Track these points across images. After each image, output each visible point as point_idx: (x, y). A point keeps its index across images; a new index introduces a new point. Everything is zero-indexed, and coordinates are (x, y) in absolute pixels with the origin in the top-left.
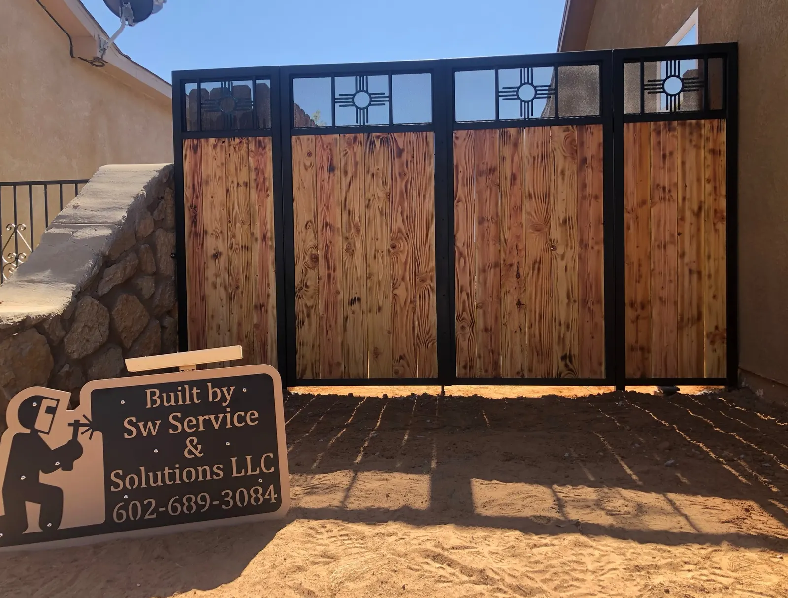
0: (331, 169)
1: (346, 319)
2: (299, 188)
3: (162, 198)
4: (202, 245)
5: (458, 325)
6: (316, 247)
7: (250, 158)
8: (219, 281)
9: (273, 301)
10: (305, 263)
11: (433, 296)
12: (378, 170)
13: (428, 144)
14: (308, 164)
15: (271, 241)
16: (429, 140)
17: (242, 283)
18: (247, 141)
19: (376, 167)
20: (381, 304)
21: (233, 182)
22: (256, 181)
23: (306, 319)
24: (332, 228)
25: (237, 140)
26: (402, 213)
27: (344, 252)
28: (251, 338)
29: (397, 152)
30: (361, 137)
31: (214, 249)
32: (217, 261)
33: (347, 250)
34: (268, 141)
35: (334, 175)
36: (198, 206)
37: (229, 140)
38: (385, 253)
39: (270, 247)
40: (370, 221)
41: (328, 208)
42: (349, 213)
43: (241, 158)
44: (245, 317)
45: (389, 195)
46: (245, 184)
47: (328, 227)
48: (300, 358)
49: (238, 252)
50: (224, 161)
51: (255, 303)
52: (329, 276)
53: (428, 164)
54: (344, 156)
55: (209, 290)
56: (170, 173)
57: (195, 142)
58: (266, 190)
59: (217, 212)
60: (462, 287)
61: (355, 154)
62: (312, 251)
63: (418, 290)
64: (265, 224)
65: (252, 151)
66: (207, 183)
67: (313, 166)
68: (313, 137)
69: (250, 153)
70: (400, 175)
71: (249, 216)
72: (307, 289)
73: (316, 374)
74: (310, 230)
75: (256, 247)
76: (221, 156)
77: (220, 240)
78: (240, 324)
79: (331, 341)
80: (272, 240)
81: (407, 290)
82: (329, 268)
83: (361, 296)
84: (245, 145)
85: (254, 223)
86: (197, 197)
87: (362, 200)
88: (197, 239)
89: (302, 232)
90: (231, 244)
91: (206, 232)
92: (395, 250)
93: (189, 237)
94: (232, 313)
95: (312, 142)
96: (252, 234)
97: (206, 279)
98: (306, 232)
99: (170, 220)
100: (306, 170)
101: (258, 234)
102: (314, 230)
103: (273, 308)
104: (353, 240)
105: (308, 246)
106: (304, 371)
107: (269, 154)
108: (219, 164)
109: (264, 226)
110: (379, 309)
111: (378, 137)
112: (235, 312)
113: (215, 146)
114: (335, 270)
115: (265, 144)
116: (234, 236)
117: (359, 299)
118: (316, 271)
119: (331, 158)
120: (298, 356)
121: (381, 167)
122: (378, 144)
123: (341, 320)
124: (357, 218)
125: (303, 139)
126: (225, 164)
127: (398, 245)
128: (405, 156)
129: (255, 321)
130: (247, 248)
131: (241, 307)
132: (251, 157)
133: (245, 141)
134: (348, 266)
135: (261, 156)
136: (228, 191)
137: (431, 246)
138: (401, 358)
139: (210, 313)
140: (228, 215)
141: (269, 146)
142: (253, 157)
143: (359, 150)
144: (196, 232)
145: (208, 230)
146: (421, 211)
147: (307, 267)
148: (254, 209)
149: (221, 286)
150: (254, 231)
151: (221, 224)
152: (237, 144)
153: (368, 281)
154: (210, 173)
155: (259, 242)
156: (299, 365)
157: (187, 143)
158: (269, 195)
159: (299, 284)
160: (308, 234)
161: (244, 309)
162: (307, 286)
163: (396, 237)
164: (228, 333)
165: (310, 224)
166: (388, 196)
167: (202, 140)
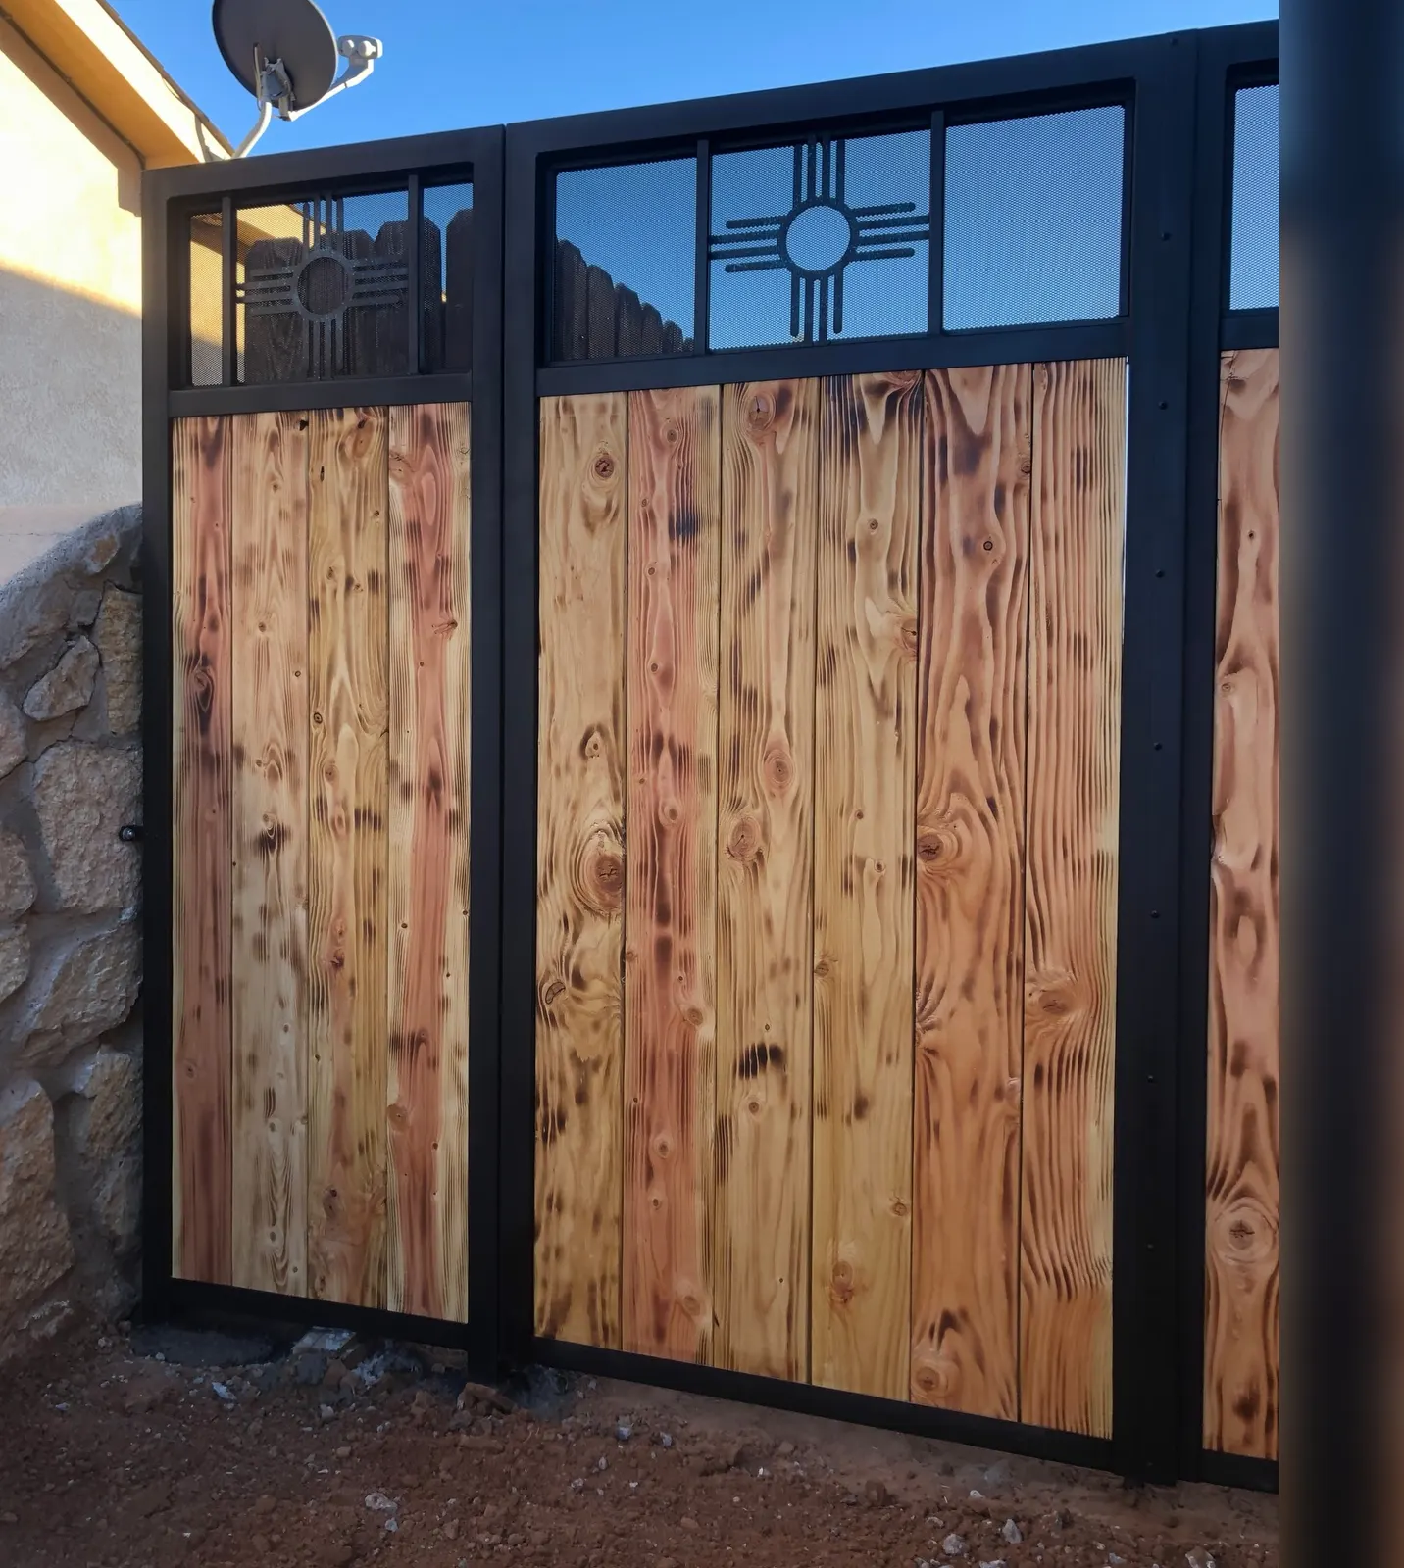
0: (685, 526)
1: (723, 1128)
2: (561, 599)
3: (88, 629)
4: (226, 797)
5: (1220, 1216)
6: (620, 832)
7: (392, 483)
8: (277, 935)
9: (456, 1027)
10: (577, 890)
11: (1101, 1077)
12: (874, 525)
13: (1097, 411)
14: (600, 502)
15: (456, 800)
16: (1103, 396)
17: (352, 944)
18: (382, 420)
19: (866, 517)
20: (866, 1084)
21: (331, 574)
22: (411, 570)
23: (573, 1112)
24: (681, 758)
25: (351, 418)
26: (969, 708)
27: (725, 856)
28: (380, 1159)
29: (956, 449)
30: (806, 392)
31: (265, 818)
32: (272, 858)
33: (737, 850)
34: (455, 419)
35: (694, 549)
36: (215, 657)
37: (321, 419)
38: (892, 874)
39: (454, 819)
40: (830, 736)
41: (666, 679)
42: (750, 701)
43: (361, 487)
44: (358, 1075)
45: (918, 633)
46: (373, 579)
47: (666, 755)
48: (546, 1258)
49: (342, 831)
50: (303, 495)
51: (394, 1023)
52: (663, 948)
53: (1095, 497)
54: (737, 469)
55: (242, 963)
56: (127, 538)
57: (212, 425)
58: (446, 606)
59: (278, 679)
60: (1242, 1049)
61: (779, 462)
62: (601, 844)
63: (1031, 1043)
64: (438, 731)
65: (399, 458)
66: (247, 572)
67: (615, 515)
68: (620, 397)
69: (394, 464)
70: (967, 545)
71: (384, 700)
72: (578, 993)
73: (605, 1328)
74: (599, 763)
75: (406, 822)
76: (293, 476)
77: (284, 784)
78: (340, 1100)
79: (664, 1209)
80: (459, 792)
81: (983, 1035)
82: (663, 917)
83: (786, 1043)
84: (376, 438)
85: (398, 726)
86: (213, 626)
87: (803, 652)
88: (212, 773)
89: (567, 767)
90: (321, 803)
91: (239, 754)
92: (939, 863)
93: (185, 767)
94: (317, 1057)
95: (614, 417)
96: (392, 768)
97: (237, 922)
98: (584, 770)
99: (120, 709)
100: (590, 527)
101: (413, 768)
102: (611, 765)
103: (459, 1053)
104: (759, 811)
105: (589, 823)
106: (562, 1310)
107: (459, 466)
108: (289, 507)
109: (434, 741)
110: (861, 1107)
111: (878, 390)
112: (325, 1055)
113: (274, 440)
114: (685, 927)
115: (444, 427)
116: (331, 774)
117: (777, 1055)
118: (617, 925)
119: (684, 481)
120: (539, 1248)
121: (885, 517)
122: (876, 417)
123: (704, 1129)
124: (778, 724)
125: (583, 408)
126: (305, 507)
127: (944, 839)
128: (992, 464)
129: (392, 1099)
130: (372, 820)
131: (348, 1038)
132: (397, 480)
133: (376, 420)
134: (736, 909)
135: (430, 476)
136: (314, 606)
137: (1099, 860)
138: (948, 1321)
139: (246, 1050)
140: (313, 690)
141: (460, 439)
142: (406, 482)
143: (797, 444)
144: (206, 751)
145: (245, 745)
146: (1055, 707)
147: (581, 907)
148: (402, 677)
149: (283, 954)
150: (401, 758)
151: (290, 723)
152: (350, 432)
153: (817, 980)
154: (255, 539)
155: (417, 800)
156: (545, 1283)
157: (188, 432)
158: (454, 624)
159: (552, 968)
160: (590, 775)
161: (359, 1047)
162: (579, 981)
163: (941, 807)
164: (300, 1127)
165: (596, 737)
166: (916, 636)
167: (236, 419)
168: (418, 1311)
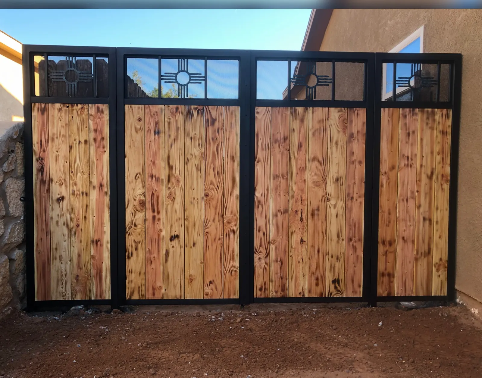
0: (157, 133)
1: (167, 252)
2: (130, 147)
3: (13, 151)
4: (48, 190)
5: (256, 257)
6: (144, 194)
7: (90, 120)
8: (62, 220)
9: (107, 237)
10: (135, 207)
11: (237, 234)
12: (195, 134)
13: (235, 116)
14: (138, 127)
15: (106, 189)
16: (236, 113)
17: (81, 222)
18: (87, 107)
19: (194, 133)
20: (195, 240)
21: (75, 140)
22: (95, 140)
23: (134, 253)
24: (157, 179)
25: (80, 106)
26: (213, 169)
27: (167, 198)
28: (89, 268)
29: (210, 121)
30: (182, 108)
31: (59, 194)
32: (61, 203)
33: (169, 197)
34: (105, 108)
35: (159, 137)
36: (45, 158)
37: (72, 106)
38: (200, 200)
39: (106, 193)
40: (188, 175)
41: (154, 163)
42: (172, 168)
43: (82, 121)
44: (83, 250)
45: (204, 155)
46: (86, 141)
47: (154, 179)
48: (129, 283)
49: (78, 196)
50: (68, 122)
51: (92, 238)
52: (154, 217)
53: (235, 131)
54: (168, 122)
55: (53, 227)
56: (20, 130)
57: (43, 105)
58: (103, 147)
59: (61, 163)
60: (260, 227)
61: (176, 121)
62: (140, 197)
63: (225, 229)
64: (102, 174)
65: (92, 115)
66: (53, 139)
67: (142, 129)
68: (143, 106)
69: (90, 116)
70: (213, 139)
71: (88, 168)
72: (135, 228)
73: (142, 295)
74: (139, 181)
75: (94, 194)
76: (65, 118)
77: (63, 187)
78: (79, 255)
79: (154, 269)
80: (107, 188)
81: (216, 229)
82: (154, 211)
83: (179, 234)
84: (86, 111)
85: (92, 173)
86: (44, 151)
87: (182, 158)
88: (44, 185)
89: (132, 182)
90: (73, 191)
91: (52, 180)
92: (208, 198)
93: (37, 183)
94: (73, 247)
95: (141, 110)
96: (91, 182)
97: (52, 218)
98: (136, 182)
99: (20, 170)
100: (137, 132)
101: (95, 182)
102: (142, 181)
103: (108, 243)
104: (174, 189)
105: (137, 193)
106: (132, 293)
107: (106, 117)
108: (64, 125)
109: (101, 176)
110: (194, 244)
111: (196, 109)
112: (75, 245)
113: (60, 110)
114: (158, 213)
115: (103, 109)
116: (75, 184)
117: (178, 236)
118: (144, 213)
119: (157, 124)
120: (127, 281)
121: (197, 133)
122: (195, 114)
123: (163, 252)
124: (177, 172)
125: (135, 107)
126: (68, 125)
127: (209, 193)
128: (217, 124)
129: (92, 253)
130: (86, 194)
131: (81, 242)
132: (91, 120)
133: (86, 107)
134: (169, 209)
135: (99, 119)
136: (71, 147)
137: (236, 196)
138: (211, 282)
139: (54, 247)
140: (71, 166)
141: (106, 112)
142: (93, 120)
143: (180, 118)
144: (42, 179)
145: (53, 178)
146: (228, 168)
147: (136, 210)
148: (93, 163)
149: (64, 224)
150: (93, 180)
151: (65, 173)
152: (80, 109)
153: (186, 222)
154: (55, 131)
155: (97, 189)
156: (128, 288)
157: (36, 107)
158: (105, 151)
159: (129, 223)
160: (137, 183)
161: (84, 243)
162: (135, 225)
163: (209, 187)
164: (69, 263)
165: (139, 175)
166: (204, 156)
167: (49, 104)
168: (99, 299)
